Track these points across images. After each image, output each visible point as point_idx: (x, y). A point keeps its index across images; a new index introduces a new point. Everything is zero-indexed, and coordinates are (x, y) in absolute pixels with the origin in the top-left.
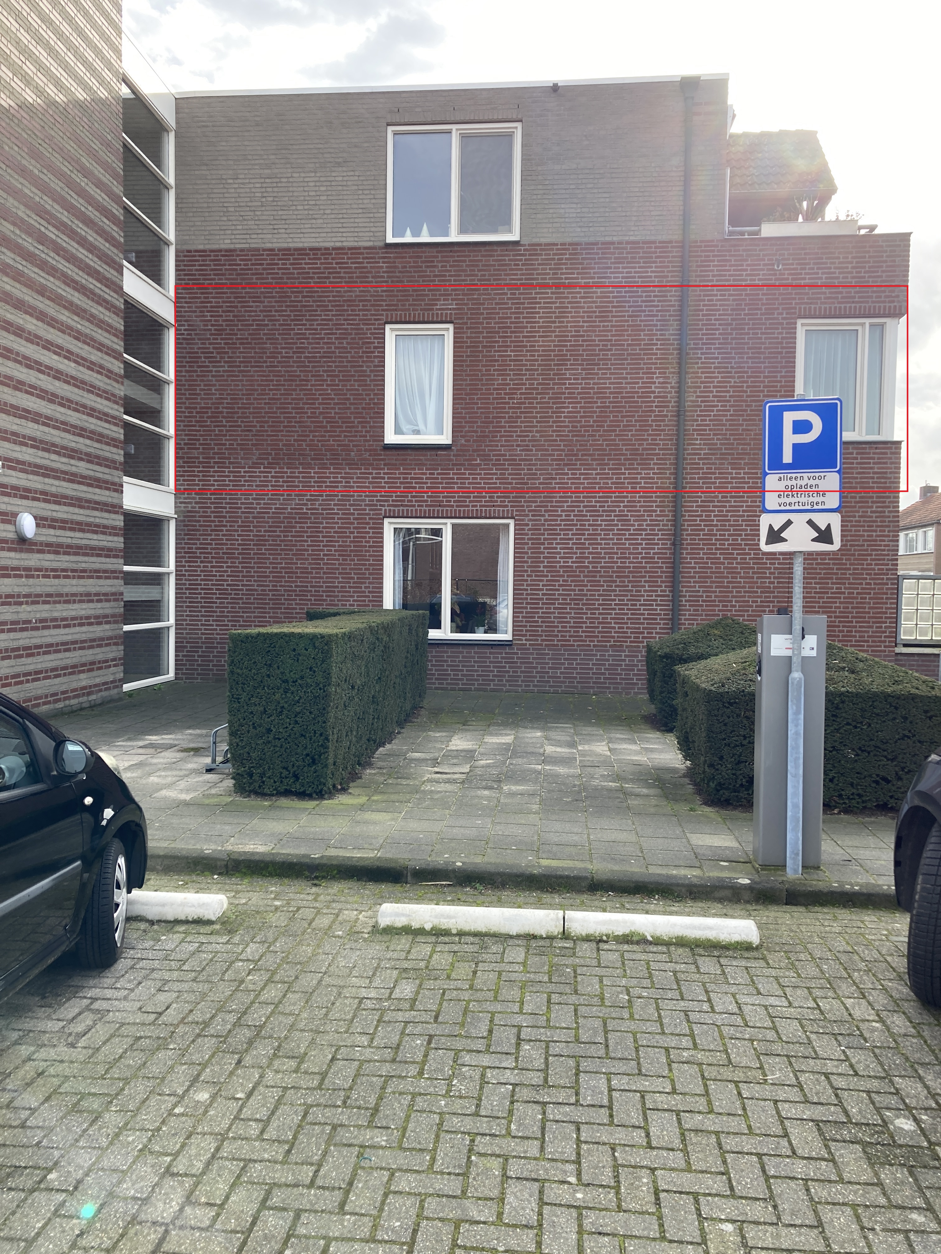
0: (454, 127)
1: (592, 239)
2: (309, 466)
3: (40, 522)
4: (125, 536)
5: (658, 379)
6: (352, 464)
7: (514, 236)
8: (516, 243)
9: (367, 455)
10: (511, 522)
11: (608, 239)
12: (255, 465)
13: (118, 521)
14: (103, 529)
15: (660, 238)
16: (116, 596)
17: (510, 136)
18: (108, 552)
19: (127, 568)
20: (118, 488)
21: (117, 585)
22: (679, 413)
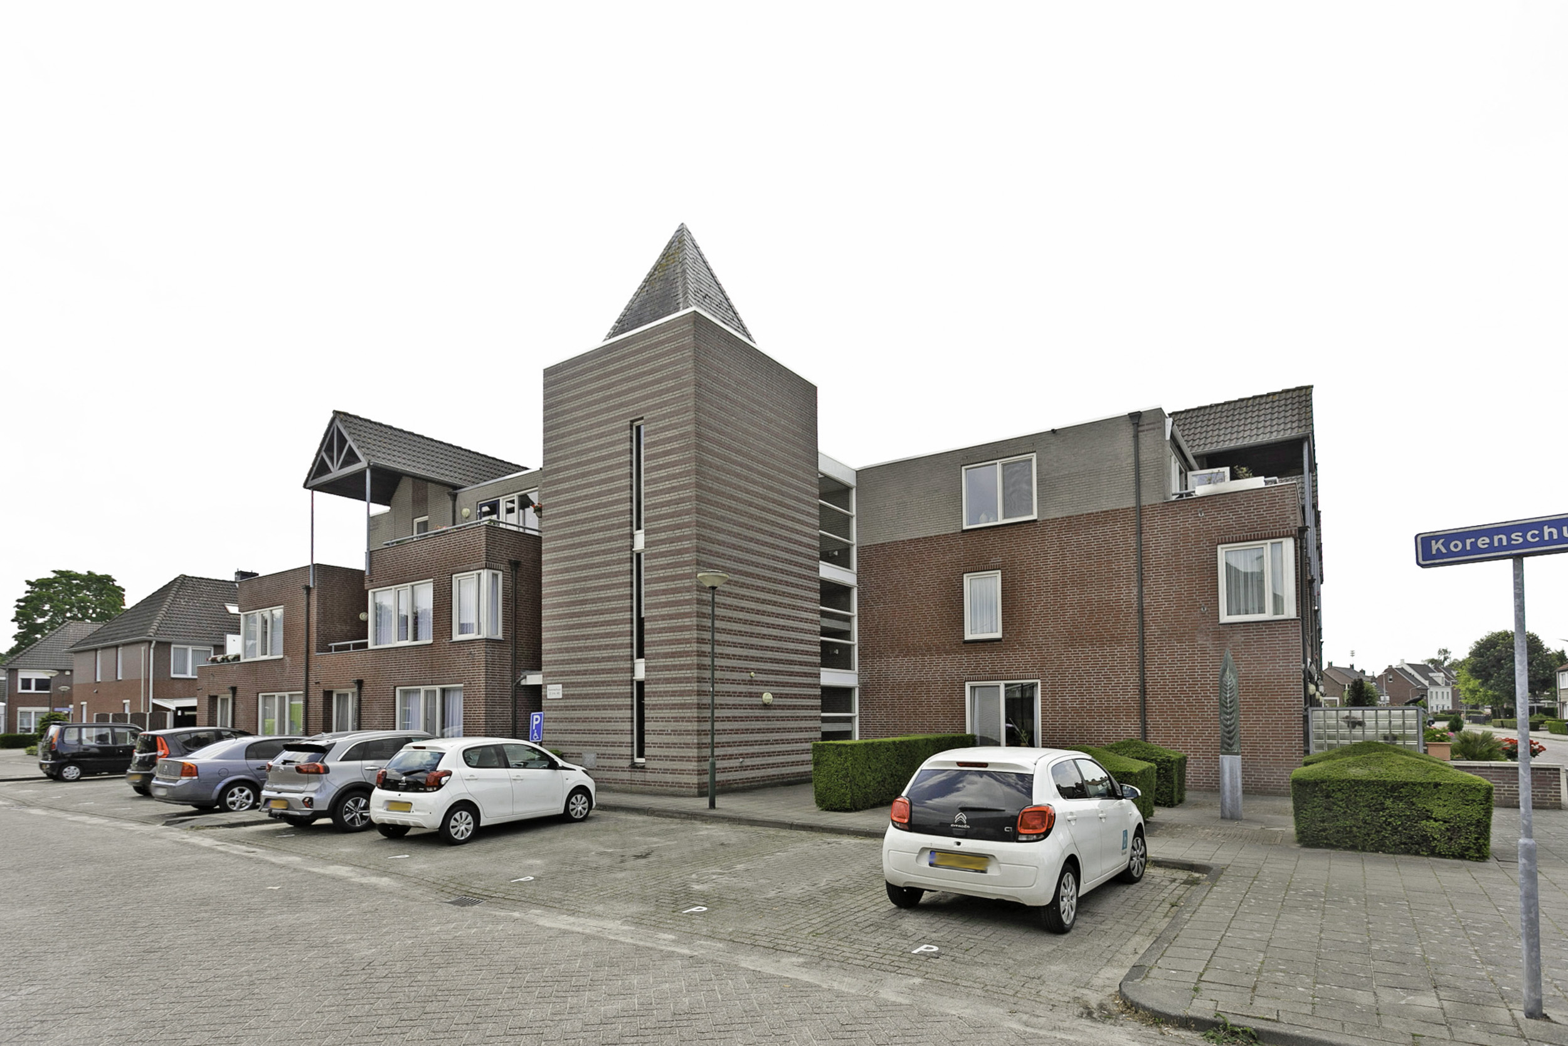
0: (998, 461)
1: (1079, 513)
2: (924, 655)
3: (774, 695)
4: (822, 699)
5: (1124, 591)
6: (947, 653)
7: (1034, 517)
8: (1035, 521)
9: (955, 647)
10: (1039, 681)
11: (1090, 512)
12: (897, 656)
13: (818, 692)
14: (809, 697)
15: (1121, 507)
16: (816, 729)
17: (1031, 460)
18: (812, 708)
19: (823, 715)
20: (818, 676)
21: (818, 724)
22: (1141, 611)
